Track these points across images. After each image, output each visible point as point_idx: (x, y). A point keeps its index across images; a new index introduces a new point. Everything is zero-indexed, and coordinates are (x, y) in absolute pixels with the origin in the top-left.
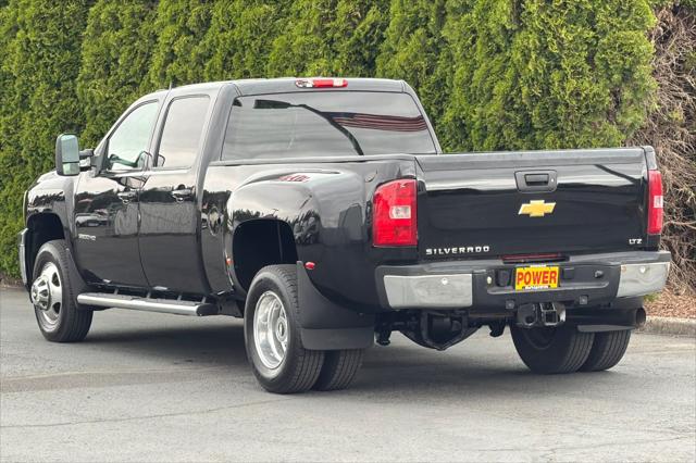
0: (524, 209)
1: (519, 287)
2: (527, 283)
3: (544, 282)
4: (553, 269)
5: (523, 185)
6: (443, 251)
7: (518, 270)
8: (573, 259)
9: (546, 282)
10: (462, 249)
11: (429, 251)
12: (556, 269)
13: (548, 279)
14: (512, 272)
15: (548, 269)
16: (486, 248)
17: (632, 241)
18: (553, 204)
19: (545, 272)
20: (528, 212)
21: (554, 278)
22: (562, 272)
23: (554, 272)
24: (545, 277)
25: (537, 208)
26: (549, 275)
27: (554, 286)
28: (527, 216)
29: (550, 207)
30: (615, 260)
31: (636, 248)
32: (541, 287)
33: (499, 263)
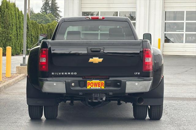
0: (91, 60)
1: (89, 87)
2: (92, 86)
3: (99, 86)
4: (102, 82)
5: (90, 52)
6: (58, 73)
7: (88, 82)
8: (111, 79)
9: (100, 86)
10: (66, 73)
11: (53, 73)
12: (103, 82)
13: (101, 85)
14: (86, 82)
15: (100, 82)
16: (75, 73)
18: (102, 59)
19: (99, 83)
21: (103, 85)
22: (106, 83)
23: (103, 83)
24: (99, 85)
25: (96, 60)
26: (101, 84)
27: (103, 88)
28: (92, 63)
29: (101, 60)
30: (124, 80)
31: (137, 76)
32: (98, 88)
33: (81, 79)
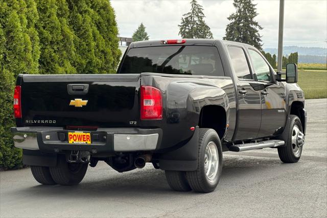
0: (72, 102)
1: (71, 142)
2: (75, 140)
3: (84, 140)
5: (71, 91)
6: (33, 121)
7: (69, 133)
8: (99, 130)
9: (85, 140)
10: (43, 121)
11: (27, 121)
12: (89, 134)
13: (86, 139)
14: (66, 135)
15: (84, 134)
16: (54, 122)
17: (131, 123)
18: (87, 101)
19: (83, 136)
20: (74, 104)
21: (89, 139)
22: (92, 136)
23: (88, 136)
24: (84, 138)
25: (79, 102)
26: (86, 137)
27: (89, 142)
28: (74, 106)
31: (133, 126)
32: (82, 142)
33: (61, 129)
